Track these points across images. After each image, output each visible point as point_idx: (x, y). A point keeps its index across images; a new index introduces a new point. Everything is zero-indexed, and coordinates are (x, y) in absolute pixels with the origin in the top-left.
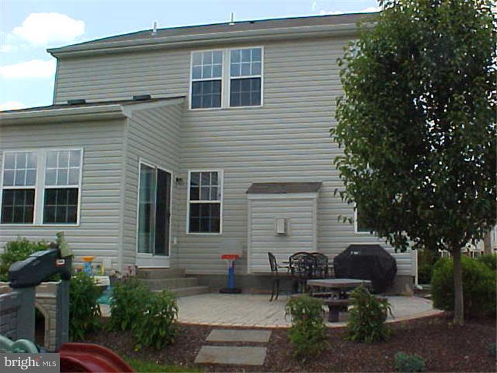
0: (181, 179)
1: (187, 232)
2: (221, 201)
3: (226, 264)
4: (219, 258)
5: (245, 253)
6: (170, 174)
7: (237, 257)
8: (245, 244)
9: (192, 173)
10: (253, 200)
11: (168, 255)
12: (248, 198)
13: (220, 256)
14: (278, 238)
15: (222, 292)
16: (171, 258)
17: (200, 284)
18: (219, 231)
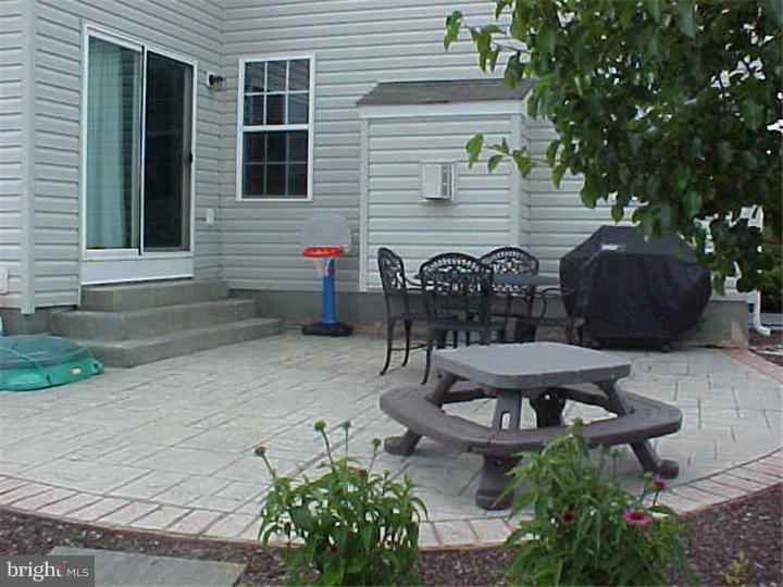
0: (220, 79)
1: (239, 197)
2: (309, 127)
3: (314, 268)
4: (299, 255)
5: (356, 243)
6: (191, 67)
7: (339, 252)
8: (355, 222)
9: (247, 64)
10: (371, 121)
11: (188, 249)
12: (362, 116)
13: (303, 248)
14: (430, 210)
15: (308, 331)
16: (196, 256)
17: (260, 314)
18: (305, 193)
